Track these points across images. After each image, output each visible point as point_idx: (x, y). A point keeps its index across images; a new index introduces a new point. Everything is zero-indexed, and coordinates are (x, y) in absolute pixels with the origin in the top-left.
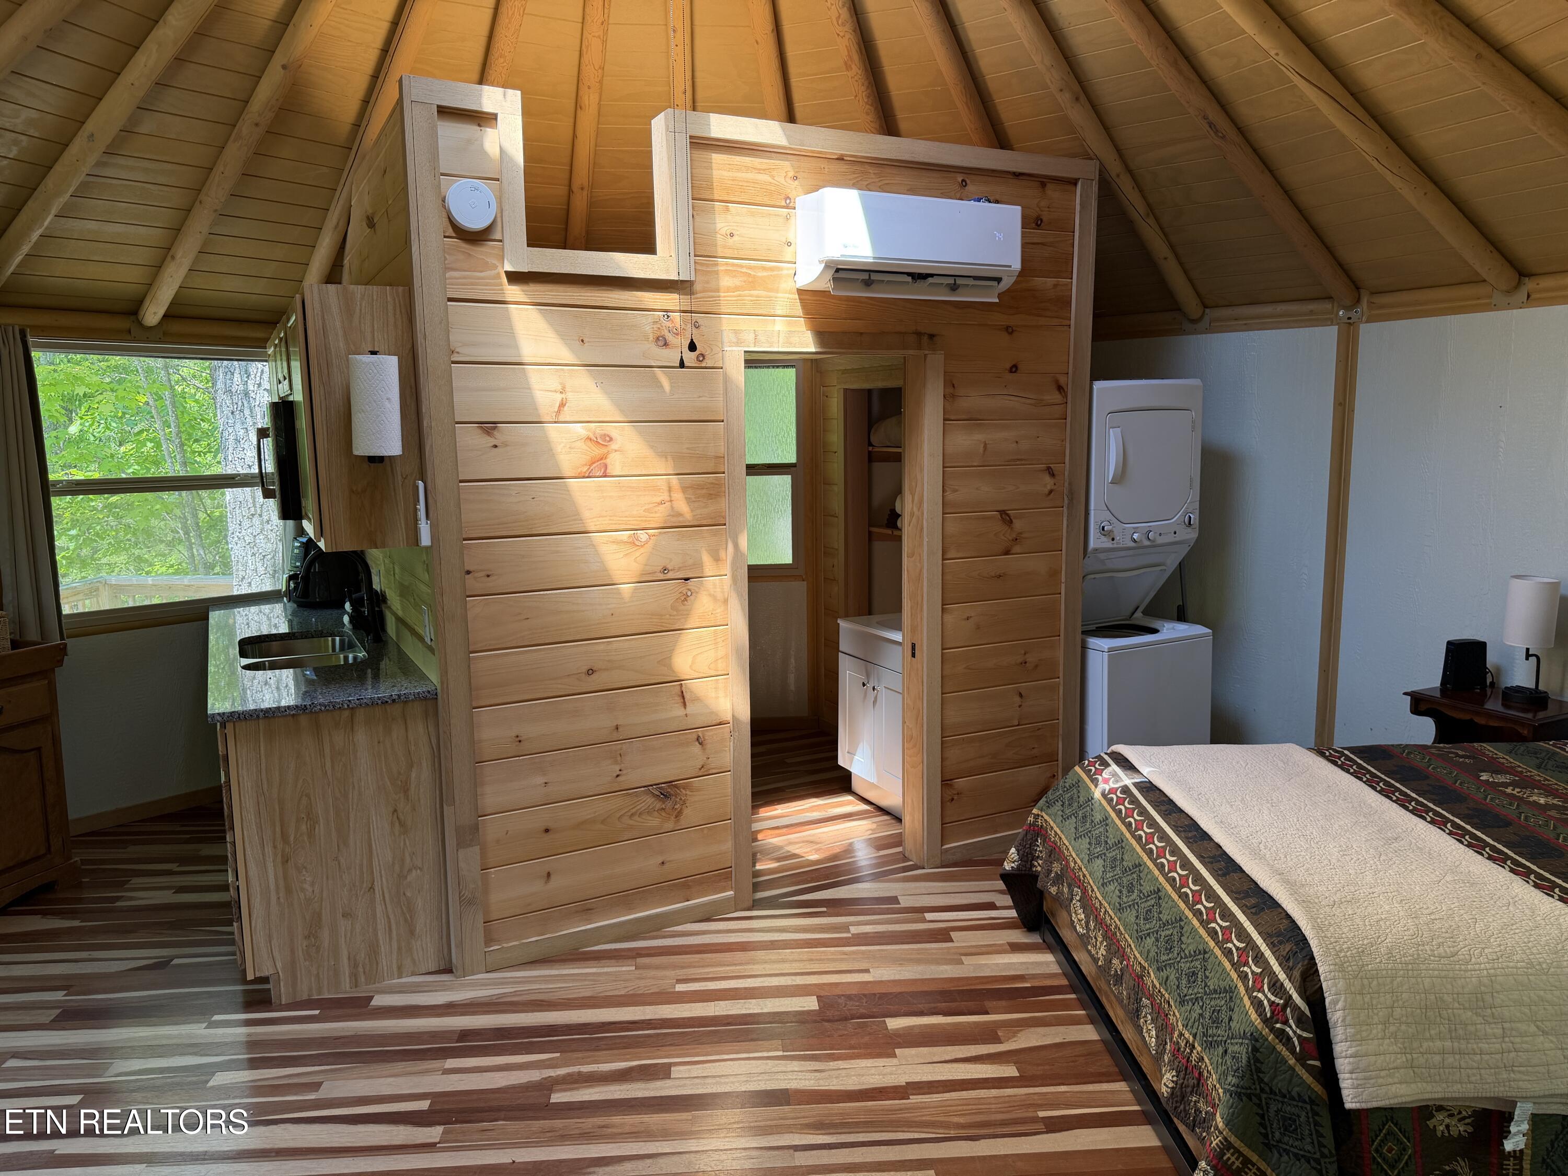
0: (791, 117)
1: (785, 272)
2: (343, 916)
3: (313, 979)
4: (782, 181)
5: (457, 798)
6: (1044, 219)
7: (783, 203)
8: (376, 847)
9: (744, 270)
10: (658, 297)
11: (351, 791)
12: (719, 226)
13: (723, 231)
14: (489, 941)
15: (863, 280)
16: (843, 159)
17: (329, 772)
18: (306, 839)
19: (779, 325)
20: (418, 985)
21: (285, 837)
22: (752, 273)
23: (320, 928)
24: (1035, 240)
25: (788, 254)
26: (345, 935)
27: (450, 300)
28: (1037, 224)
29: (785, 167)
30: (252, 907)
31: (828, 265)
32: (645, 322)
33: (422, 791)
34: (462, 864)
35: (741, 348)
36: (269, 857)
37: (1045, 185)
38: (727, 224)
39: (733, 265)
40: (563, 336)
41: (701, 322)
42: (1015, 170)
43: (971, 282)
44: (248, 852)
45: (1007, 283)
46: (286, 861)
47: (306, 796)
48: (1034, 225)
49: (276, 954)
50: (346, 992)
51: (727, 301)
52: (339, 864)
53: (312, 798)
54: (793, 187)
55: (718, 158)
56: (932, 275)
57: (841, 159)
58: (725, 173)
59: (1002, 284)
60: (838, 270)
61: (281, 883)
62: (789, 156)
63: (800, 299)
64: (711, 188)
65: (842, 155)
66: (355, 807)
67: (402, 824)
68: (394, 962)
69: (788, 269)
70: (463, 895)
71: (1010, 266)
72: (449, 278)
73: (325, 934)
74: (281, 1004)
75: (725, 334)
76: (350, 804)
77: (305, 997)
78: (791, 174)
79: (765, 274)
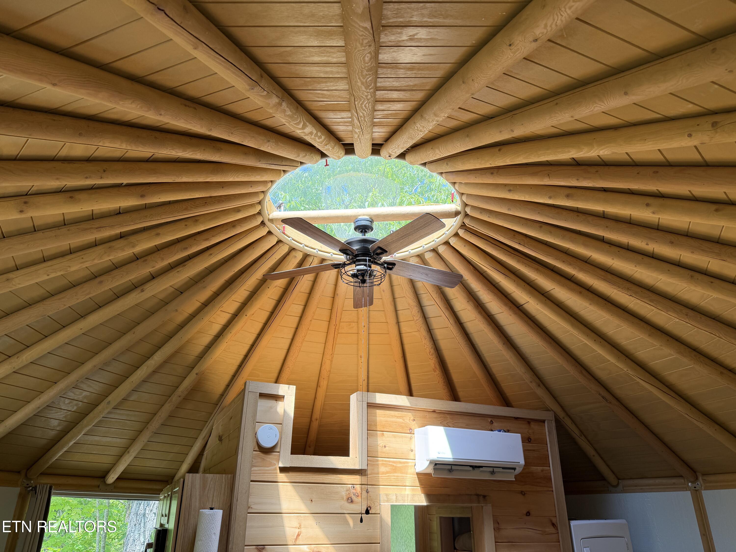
0: (410, 393)
1: (410, 464)
4: (408, 421)
6: (532, 438)
7: (409, 432)
9: (391, 463)
10: (349, 477)
12: (379, 442)
13: (381, 445)
15: (448, 469)
16: (435, 412)
19: (408, 491)
22: (395, 465)
24: (529, 449)
25: (411, 456)
27: (252, 481)
28: (529, 441)
29: (409, 415)
31: (431, 462)
32: (342, 491)
35: (389, 503)
37: (530, 423)
38: (383, 441)
39: (385, 461)
40: (302, 498)
41: (369, 490)
42: (515, 416)
43: (501, 470)
45: (518, 470)
48: (527, 441)
51: (382, 479)
54: (413, 425)
55: (379, 412)
56: (482, 467)
57: (434, 411)
58: (382, 419)
59: (516, 471)
60: (436, 464)
62: (411, 411)
63: (418, 477)
64: (376, 425)
65: (435, 410)
69: (412, 463)
71: (519, 463)
72: (253, 471)
75: (381, 496)
78: (412, 418)
79: (401, 465)
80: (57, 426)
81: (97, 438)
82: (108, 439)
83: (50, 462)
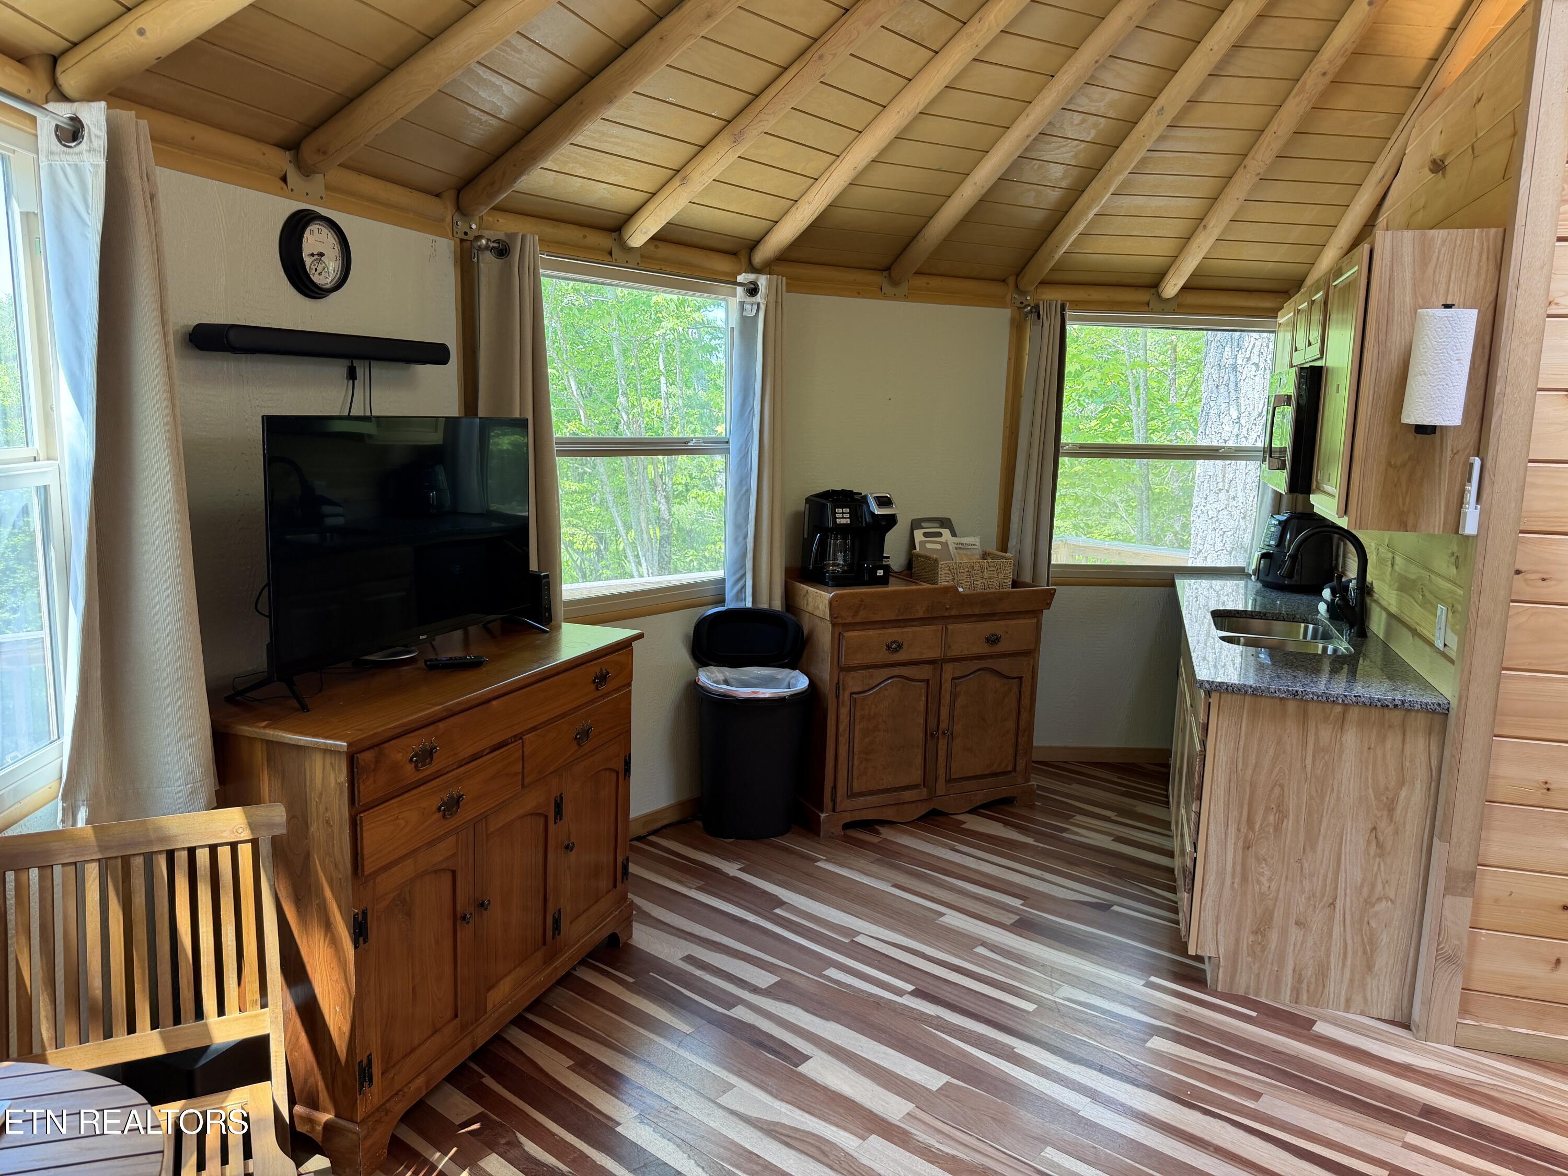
2: (1296, 924)
3: (1253, 976)
5: (1454, 834)
8: (1346, 862)
11: (1329, 793)
14: (1464, 1011)
17: (1309, 767)
18: (1271, 830)
20: (1369, 1028)
21: (1250, 823)
23: (1269, 928)
26: (1295, 945)
27: (1560, 239)
30: (1205, 883)
33: (1409, 815)
34: (1446, 913)
36: (1231, 839)
44: (1212, 827)
46: (1247, 847)
47: (1279, 785)
49: (1220, 937)
50: (1284, 1005)
52: (1302, 868)
53: (1286, 789)
61: (1239, 868)
66: (1329, 812)
67: (1379, 845)
68: (1343, 993)
70: (1442, 949)
72: (1563, 214)
73: (1274, 937)
74: (1216, 991)
76: (1326, 807)
77: (1241, 992)
80: (1061, 179)
81: (1140, 201)
82: (1162, 202)
83: (1057, 257)
